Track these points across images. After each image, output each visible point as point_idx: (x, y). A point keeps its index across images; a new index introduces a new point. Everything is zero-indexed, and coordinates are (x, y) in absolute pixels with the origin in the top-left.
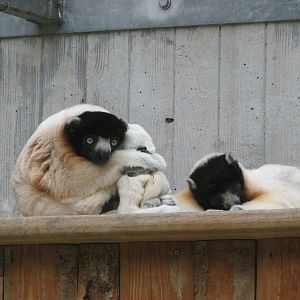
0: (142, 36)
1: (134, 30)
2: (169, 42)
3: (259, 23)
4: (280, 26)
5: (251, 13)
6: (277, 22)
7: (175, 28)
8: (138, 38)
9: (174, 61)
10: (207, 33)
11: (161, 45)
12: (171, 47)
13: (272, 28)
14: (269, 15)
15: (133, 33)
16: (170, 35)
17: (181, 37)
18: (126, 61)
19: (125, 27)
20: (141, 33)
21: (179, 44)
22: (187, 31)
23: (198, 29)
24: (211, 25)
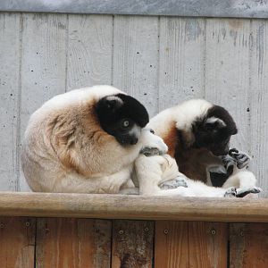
0: (34, 19)
1: (26, 13)
2: (61, 26)
3: (152, 16)
4: (173, 21)
5: (146, 7)
6: (170, 17)
7: (68, 14)
8: (29, 20)
9: (67, 44)
10: (100, 21)
11: (54, 29)
12: (64, 31)
13: (164, 22)
14: (164, 10)
15: (24, 15)
16: (63, 20)
17: (73, 23)
18: (18, 40)
19: (18, 9)
20: (32, 16)
21: (71, 29)
22: (80, 18)
23: (91, 17)
24: (104, 15)
